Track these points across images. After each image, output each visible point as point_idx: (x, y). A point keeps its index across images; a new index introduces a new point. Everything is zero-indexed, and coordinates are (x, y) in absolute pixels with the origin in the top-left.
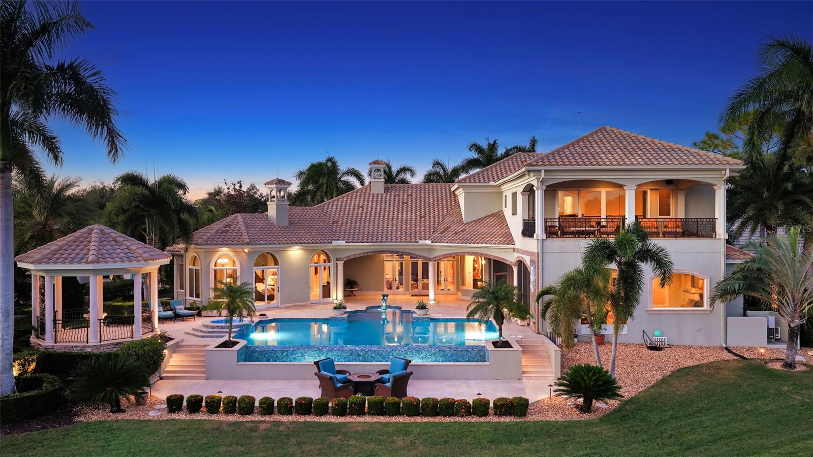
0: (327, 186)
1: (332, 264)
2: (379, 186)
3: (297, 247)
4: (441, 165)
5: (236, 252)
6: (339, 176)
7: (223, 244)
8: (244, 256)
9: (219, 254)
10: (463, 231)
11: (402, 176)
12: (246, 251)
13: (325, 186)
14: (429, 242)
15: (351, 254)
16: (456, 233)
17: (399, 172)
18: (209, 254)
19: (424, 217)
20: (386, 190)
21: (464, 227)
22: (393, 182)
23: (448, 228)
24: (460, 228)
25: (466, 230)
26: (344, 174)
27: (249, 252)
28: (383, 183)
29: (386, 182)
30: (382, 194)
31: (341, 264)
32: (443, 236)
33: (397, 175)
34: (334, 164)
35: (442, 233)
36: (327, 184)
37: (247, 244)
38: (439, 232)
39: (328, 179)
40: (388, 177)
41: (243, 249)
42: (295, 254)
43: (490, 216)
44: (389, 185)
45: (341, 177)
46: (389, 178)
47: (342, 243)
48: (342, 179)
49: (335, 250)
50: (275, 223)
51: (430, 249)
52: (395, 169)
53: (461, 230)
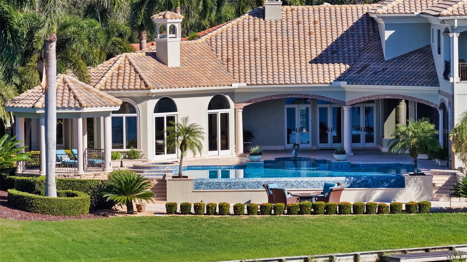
1: (230, 111)
2: (276, 10)
10: (384, 70)
15: (253, 99)
16: (376, 73)
20: (285, 15)
21: (384, 66)
23: (366, 66)
24: (380, 67)
25: (387, 69)
28: (281, 6)
30: (281, 22)
31: (240, 110)
32: (361, 76)
35: (359, 72)
37: (150, 88)
38: (356, 72)
44: (288, 8)
47: (244, 85)
49: (234, 94)
51: (345, 92)
53: (381, 69)
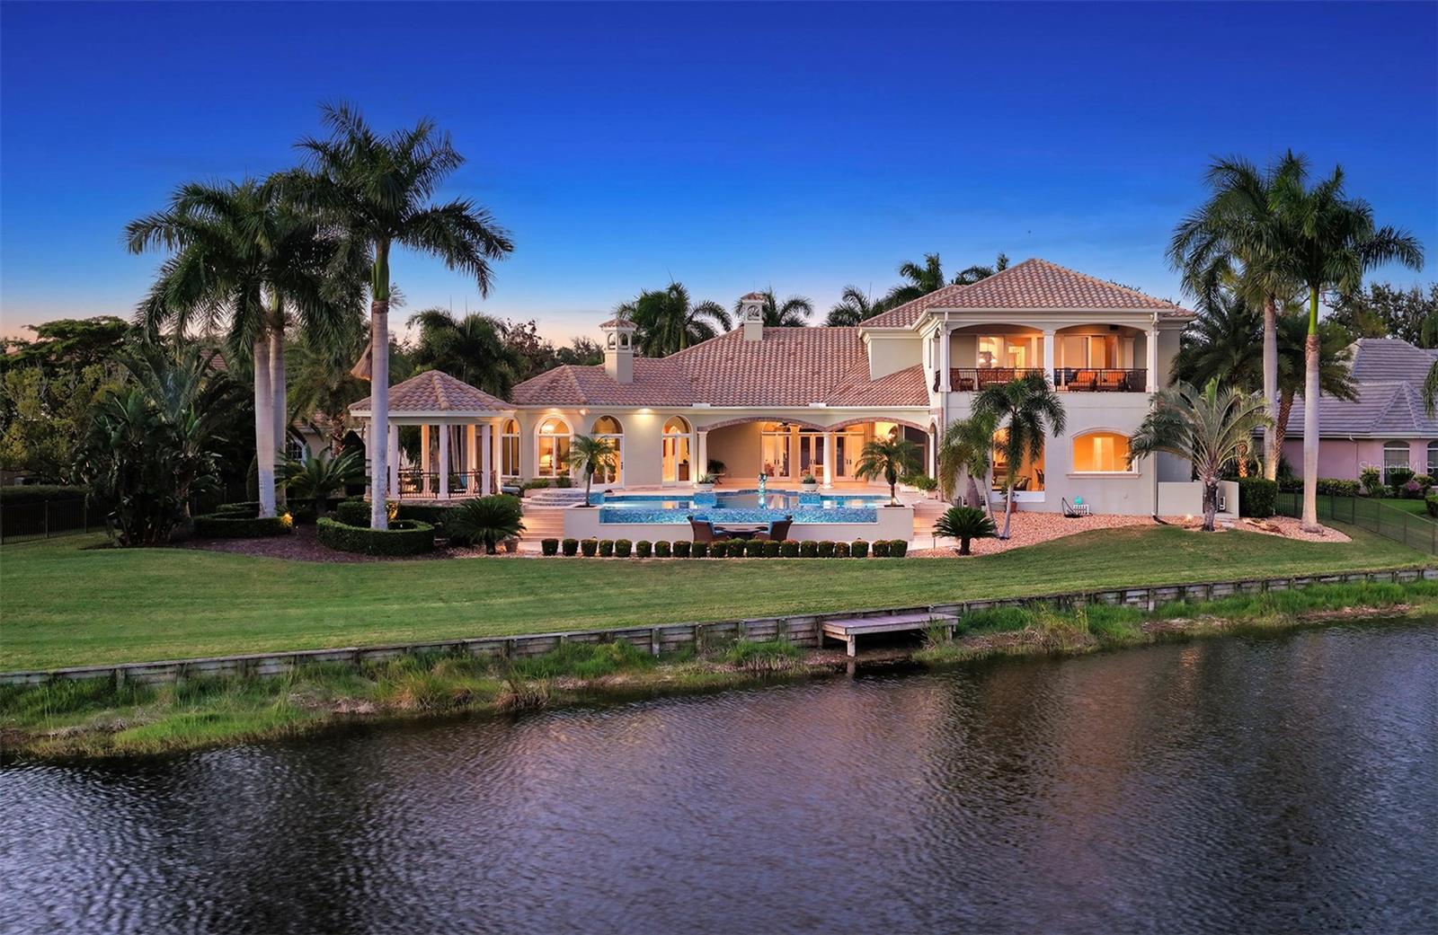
0: (670, 331)
1: (691, 435)
2: (755, 330)
3: (646, 410)
4: (857, 296)
5: (569, 415)
6: (689, 314)
7: (552, 404)
8: (579, 419)
9: (545, 417)
10: (868, 391)
11: (792, 314)
12: (583, 412)
13: (666, 329)
14: (823, 405)
15: (718, 422)
16: (859, 394)
17: (786, 309)
18: (533, 417)
19: (818, 373)
20: (766, 336)
21: (870, 386)
22: (778, 324)
24: (865, 387)
25: (872, 389)
26: (697, 311)
27: (587, 414)
28: (761, 326)
29: (765, 325)
30: (760, 342)
31: (703, 435)
32: (842, 397)
33: (783, 314)
34: (681, 293)
35: (840, 394)
36: (670, 326)
37: (585, 403)
38: (837, 392)
39: (672, 319)
40: (768, 315)
41: (579, 410)
42: (644, 419)
43: (905, 371)
44: (770, 329)
45: (692, 316)
46: (772, 318)
47: (707, 406)
48: (694, 319)
49: (696, 417)
50: (615, 379)
51: (825, 415)
52: (780, 303)
53: (866, 389)
